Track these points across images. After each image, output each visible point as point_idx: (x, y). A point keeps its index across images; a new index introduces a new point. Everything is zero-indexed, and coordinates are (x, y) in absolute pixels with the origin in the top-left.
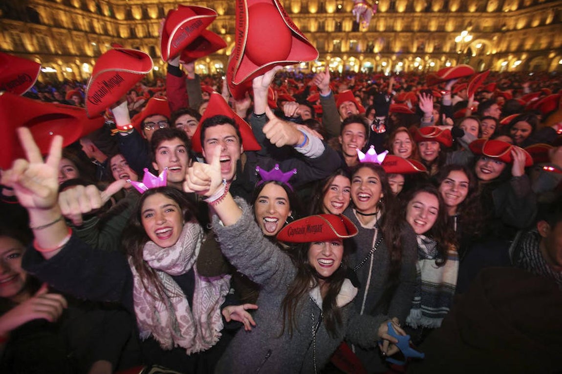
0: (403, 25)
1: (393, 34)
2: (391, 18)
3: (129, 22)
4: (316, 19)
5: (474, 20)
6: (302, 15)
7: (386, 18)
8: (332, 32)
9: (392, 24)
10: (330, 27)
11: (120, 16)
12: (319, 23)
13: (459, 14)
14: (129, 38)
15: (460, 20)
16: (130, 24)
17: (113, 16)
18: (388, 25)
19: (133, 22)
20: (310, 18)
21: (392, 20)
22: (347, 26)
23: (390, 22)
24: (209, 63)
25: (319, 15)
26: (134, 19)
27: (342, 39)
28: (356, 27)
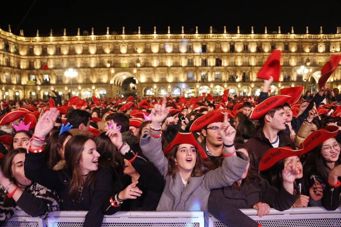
0: (256, 61)
1: (249, 68)
2: (246, 56)
3: (30, 57)
4: (186, 57)
5: (310, 58)
6: (174, 54)
7: (242, 56)
8: (199, 67)
9: (247, 61)
10: (198, 62)
11: (23, 53)
12: (189, 60)
13: (298, 54)
14: (27, 69)
15: (299, 58)
16: (30, 59)
17: (17, 52)
18: (244, 61)
19: (33, 57)
20: (180, 56)
21: (247, 58)
22: (212, 62)
23: (246, 59)
24: (94, 90)
25: (188, 54)
26: (34, 55)
27: (208, 71)
28: (219, 63)
